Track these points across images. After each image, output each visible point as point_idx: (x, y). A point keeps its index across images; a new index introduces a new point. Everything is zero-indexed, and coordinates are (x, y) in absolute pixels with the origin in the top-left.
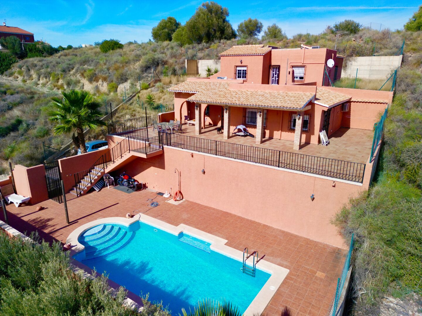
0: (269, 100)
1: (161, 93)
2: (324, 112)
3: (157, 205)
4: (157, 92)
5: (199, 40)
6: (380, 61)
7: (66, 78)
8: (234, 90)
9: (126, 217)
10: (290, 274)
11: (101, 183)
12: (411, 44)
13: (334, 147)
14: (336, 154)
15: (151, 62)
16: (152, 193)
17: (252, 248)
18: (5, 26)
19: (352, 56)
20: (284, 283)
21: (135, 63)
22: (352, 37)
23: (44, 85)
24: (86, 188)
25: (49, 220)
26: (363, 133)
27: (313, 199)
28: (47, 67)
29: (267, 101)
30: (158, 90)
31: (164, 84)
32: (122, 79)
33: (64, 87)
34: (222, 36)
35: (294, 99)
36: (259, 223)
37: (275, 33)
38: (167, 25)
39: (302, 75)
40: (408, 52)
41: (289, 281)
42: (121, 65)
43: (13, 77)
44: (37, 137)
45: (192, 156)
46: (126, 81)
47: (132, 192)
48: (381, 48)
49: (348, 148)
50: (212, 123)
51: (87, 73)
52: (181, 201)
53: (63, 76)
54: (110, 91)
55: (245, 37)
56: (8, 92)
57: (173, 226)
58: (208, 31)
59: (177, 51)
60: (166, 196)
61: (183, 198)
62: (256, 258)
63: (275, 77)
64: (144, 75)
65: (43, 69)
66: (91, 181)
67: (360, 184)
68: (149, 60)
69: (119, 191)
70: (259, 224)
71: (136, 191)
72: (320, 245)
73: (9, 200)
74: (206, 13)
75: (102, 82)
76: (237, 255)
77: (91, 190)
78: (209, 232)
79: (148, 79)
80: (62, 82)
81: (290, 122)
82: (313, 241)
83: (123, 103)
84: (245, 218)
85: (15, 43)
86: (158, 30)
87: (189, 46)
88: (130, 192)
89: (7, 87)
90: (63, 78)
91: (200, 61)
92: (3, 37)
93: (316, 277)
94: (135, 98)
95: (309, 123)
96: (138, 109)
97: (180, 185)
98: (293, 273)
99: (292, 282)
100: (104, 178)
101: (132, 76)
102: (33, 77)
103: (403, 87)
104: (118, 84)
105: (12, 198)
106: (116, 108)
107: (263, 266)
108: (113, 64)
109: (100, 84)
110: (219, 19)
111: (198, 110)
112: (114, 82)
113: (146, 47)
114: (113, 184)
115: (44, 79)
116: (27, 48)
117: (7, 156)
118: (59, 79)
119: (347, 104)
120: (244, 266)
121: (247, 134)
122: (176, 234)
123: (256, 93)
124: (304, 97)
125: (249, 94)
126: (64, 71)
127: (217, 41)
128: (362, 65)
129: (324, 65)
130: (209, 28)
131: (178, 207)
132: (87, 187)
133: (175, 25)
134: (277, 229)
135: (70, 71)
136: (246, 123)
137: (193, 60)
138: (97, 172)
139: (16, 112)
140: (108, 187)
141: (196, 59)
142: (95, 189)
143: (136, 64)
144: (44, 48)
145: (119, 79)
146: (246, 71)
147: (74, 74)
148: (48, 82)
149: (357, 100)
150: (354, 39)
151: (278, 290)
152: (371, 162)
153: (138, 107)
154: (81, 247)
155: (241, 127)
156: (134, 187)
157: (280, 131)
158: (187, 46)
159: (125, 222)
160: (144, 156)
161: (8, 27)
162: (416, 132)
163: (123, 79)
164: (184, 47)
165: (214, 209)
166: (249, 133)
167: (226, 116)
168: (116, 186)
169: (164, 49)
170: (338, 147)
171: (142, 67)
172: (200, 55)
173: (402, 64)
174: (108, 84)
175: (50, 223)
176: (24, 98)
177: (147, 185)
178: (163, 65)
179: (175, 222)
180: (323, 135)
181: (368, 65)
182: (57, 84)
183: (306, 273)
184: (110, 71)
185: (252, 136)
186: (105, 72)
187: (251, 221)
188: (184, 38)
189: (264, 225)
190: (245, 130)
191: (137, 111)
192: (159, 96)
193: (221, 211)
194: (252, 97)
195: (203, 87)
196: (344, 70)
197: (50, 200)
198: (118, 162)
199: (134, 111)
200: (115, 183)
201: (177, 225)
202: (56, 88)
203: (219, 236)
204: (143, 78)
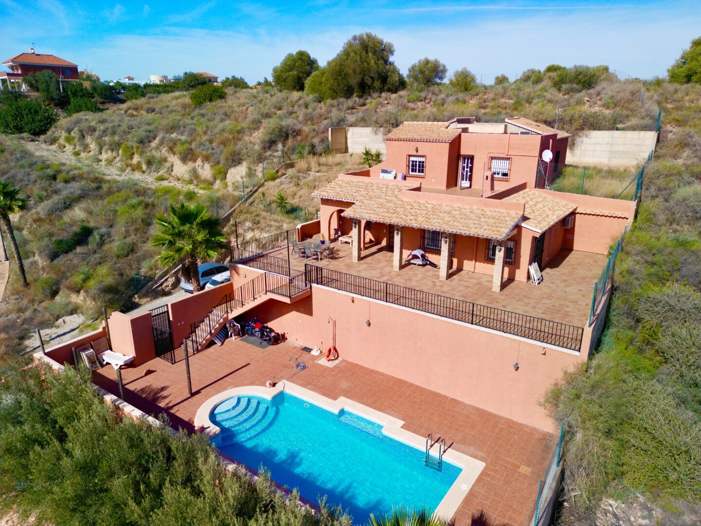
0: (458, 221)
1: (295, 187)
2: (534, 238)
3: (304, 367)
4: (289, 186)
5: (348, 93)
6: (626, 138)
7: (145, 154)
8: (407, 200)
9: (266, 386)
10: (486, 468)
11: (223, 333)
12: (673, 109)
13: (549, 287)
14: (551, 299)
15: (278, 133)
16: (295, 348)
17: (437, 432)
18: (34, 53)
19: (583, 129)
20: (479, 480)
21: (251, 134)
22: (583, 95)
23: (110, 162)
24: (204, 342)
25: (163, 389)
26: (592, 260)
27: (517, 369)
28: (114, 133)
29: (455, 223)
30: (291, 182)
31: (299, 171)
32: (233, 161)
33: (141, 168)
34: (383, 87)
35: (493, 221)
36: (445, 396)
37: (466, 84)
38: (297, 64)
39: (506, 171)
40: (670, 123)
41: (484, 477)
42: (231, 137)
43: (57, 144)
44: (118, 257)
45: (353, 301)
46: (240, 163)
47: (267, 346)
48: (627, 116)
49: (567, 289)
50: (373, 239)
51: (179, 148)
52: (337, 362)
53: (140, 149)
54: (215, 179)
55: (419, 88)
56: (60, 177)
57: (330, 400)
58: (363, 79)
59: (314, 110)
60: (315, 353)
61: (338, 357)
62: (442, 447)
63: (467, 171)
64: (266, 154)
65: (107, 135)
66: (211, 331)
67: (577, 353)
68: (274, 130)
69: (249, 345)
70: (445, 398)
71: (273, 345)
72: (526, 429)
73: (104, 360)
74: (359, 52)
75: (203, 162)
76: (418, 443)
77: (211, 344)
78: (379, 409)
79: (273, 160)
80: (139, 159)
81: (487, 250)
82: (518, 423)
83: (240, 202)
84: (425, 389)
85: (50, 82)
86: (281, 71)
87: (332, 101)
88: (264, 347)
89: (55, 168)
90: (141, 154)
91: (351, 129)
92: (32, 72)
93: (520, 472)
94: (256, 195)
95: (515, 253)
96: (264, 214)
97: (334, 339)
98: (490, 466)
99: (489, 479)
100: (228, 325)
101: (250, 156)
102: (90, 148)
103: (653, 190)
104: (228, 167)
105: (107, 356)
106: (231, 211)
107: (452, 457)
108: (218, 133)
109: (199, 166)
110: (378, 60)
111: (357, 228)
112: (221, 165)
113: (264, 100)
114: (239, 335)
115: (109, 152)
116: (69, 89)
117: (79, 286)
118: (133, 154)
119: (570, 219)
120: (428, 456)
121: (426, 263)
122: (336, 412)
123: (439, 208)
124: (507, 218)
125: (430, 209)
126: (141, 142)
127: (375, 95)
128: (599, 143)
129: (537, 158)
130: (364, 75)
131: (333, 371)
132: (206, 340)
133: (309, 64)
134: (470, 406)
135: (150, 142)
136: (426, 246)
137: (340, 127)
138: (217, 317)
139: (78, 213)
140: (233, 337)
141: (344, 126)
142: (216, 341)
143: (254, 135)
144: (94, 89)
145: (230, 161)
146: (423, 162)
147: (157, 148)
148: (115, 158)
149: (584, 210)
150: (587, 99)
151: (471, 489)
152: (590, 325)
153: (264, 211)
154: (214, 429)
155: (419, 252)
156: (270, 339)
157: (474, 261)
158: (329, 101)
159: (266, 393)
160: (287, 300)
161: (37, 55)
162: (664, 268)
163: (235, 160)
164: (325, 104)
165: (383, 374)
166: (430, 262)
167: (397, 239)
168: (243, 336)
169: (293, 106)
170: (554, 286)
171: (263, 142)
172: (351, 118)
173: (656, 145)
174: (212, 167)
175: (165, 393)
176: (86, 189)
177: (286, 335)
178: (294, 137)
179: (332, 393)
180: (534, 269)
181: (608, 144)
182: (129, 162)
183: (506, 467)
184: (214, 145)
185: (434, 265)
186: (206, 147)
187: (434, 393)
188: (325, 88)
189: (453, 401)
190: (423, 256)
191: (262, 216)
192: (293, 191)
193: (393, 378)
194: (434, 215)
195: (363, 193)
196: (571, 149)
197: (158, 358)
198: (250, 305)
199: (257, 215)
200: (242, 333)
201: (335, 398)
202: (129, 168)
203: (392, 415)
204: (266, 158)
